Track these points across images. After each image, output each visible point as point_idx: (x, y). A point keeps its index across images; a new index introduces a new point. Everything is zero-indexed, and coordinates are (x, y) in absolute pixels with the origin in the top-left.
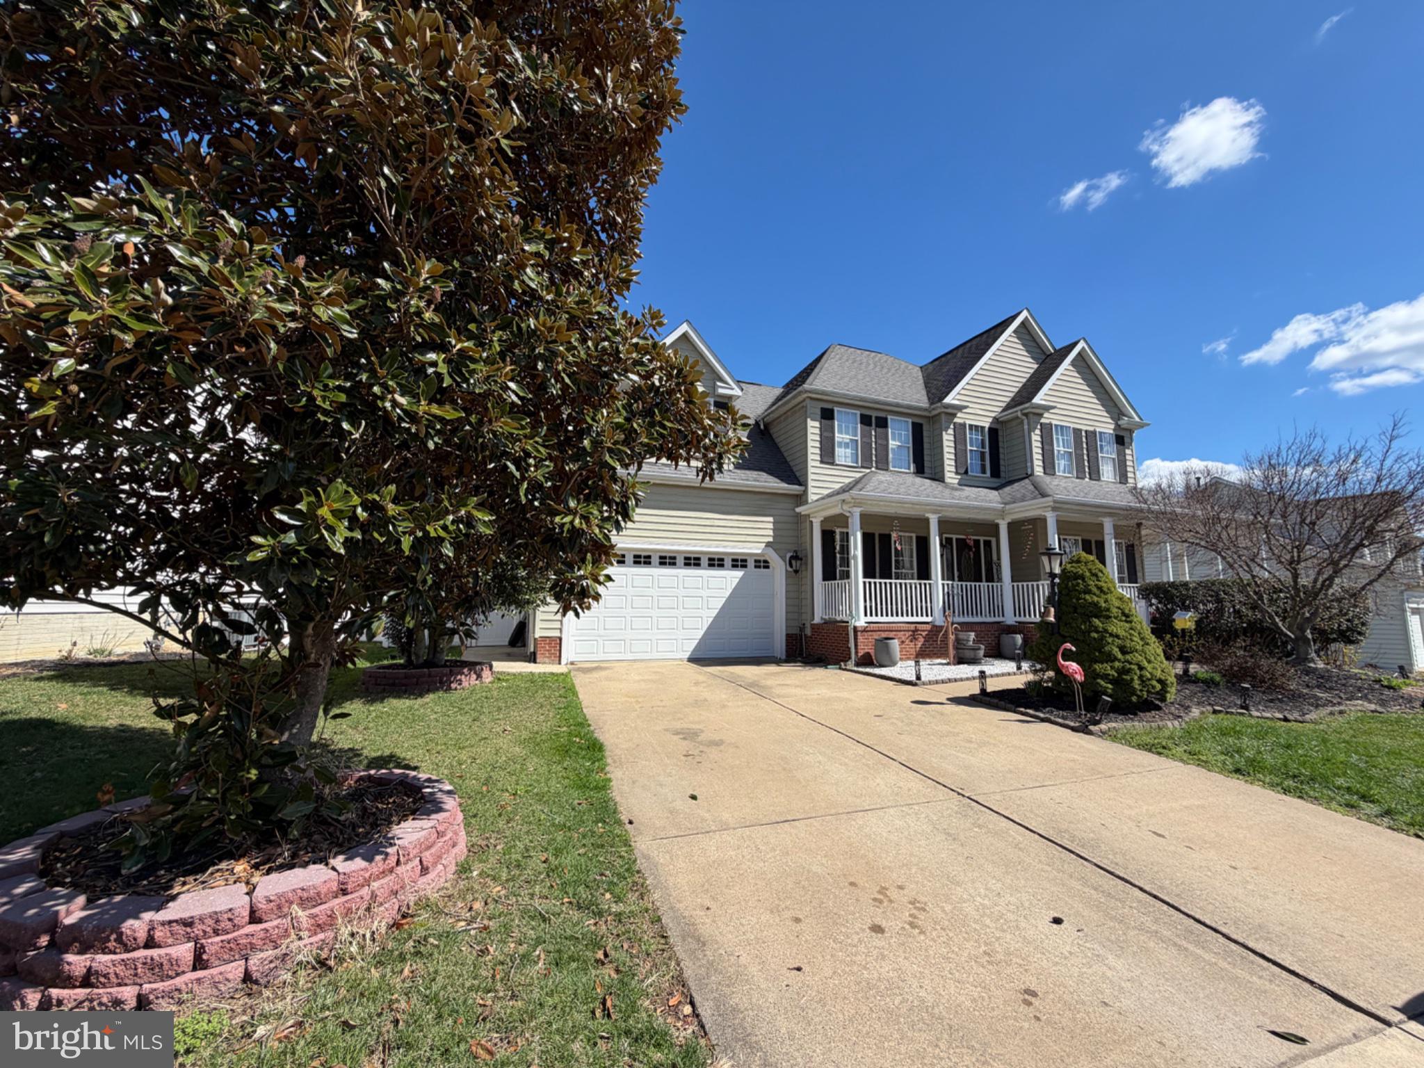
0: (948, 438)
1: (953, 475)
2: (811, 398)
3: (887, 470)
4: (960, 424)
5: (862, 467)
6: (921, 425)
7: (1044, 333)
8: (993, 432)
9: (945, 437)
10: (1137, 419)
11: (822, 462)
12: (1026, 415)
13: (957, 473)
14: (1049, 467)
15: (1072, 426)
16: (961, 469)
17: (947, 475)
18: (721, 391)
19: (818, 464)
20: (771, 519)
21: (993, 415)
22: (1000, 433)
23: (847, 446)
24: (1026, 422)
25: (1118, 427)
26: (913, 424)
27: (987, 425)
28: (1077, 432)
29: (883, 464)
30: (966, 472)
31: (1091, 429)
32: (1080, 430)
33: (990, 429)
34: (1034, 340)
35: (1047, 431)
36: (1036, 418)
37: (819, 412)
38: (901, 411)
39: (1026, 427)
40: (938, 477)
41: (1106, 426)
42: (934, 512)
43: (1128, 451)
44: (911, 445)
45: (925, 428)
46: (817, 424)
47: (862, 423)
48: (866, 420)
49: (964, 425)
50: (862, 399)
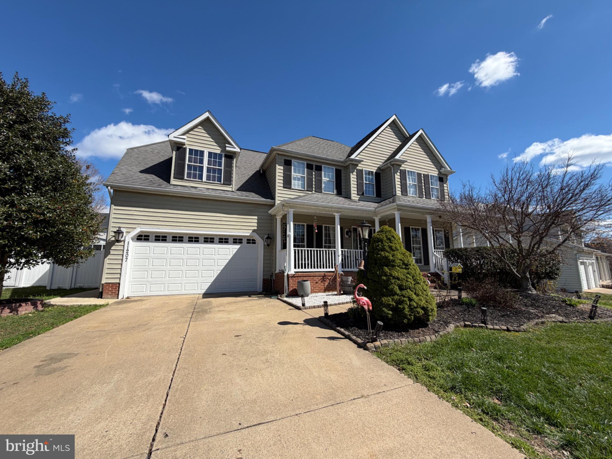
0: (353, 177)
1: (356, 195)
2: (279, 154)
3: (321, 192)
4: (360, 170)
5: (307, 191)
6: (340, 171)
7: (404, 127)
8: (378, 175)
9: (352, 176)
10: (449, 169)
11: (284, 187)
12: (393, 165)
13: (358, 194)
14: (404, 191)
15: (417, 171)
16: (361, 193)
17: (353, 195)
18: (227, 149)
19: (282, 188)
20: (256, 217)
21: (378, 166)
22: (381, 175)
23: (299, 180)
24: (392, 169)
25: (440, 173)
26: (336, 169)
27: (374, 171)
28: (419, 175)
29: (319, 189)
30: (363, 194)
31: (427, 173)
32: (421, 174)
34: (400, 131)
35: (403, 174)
36: (397, 166)
37: (283, 161)
38: (330, 163)
39: (393, 171)
40: (348, 196)
41: (434, 172)
42: (337, 212)
43: (445, 185)
44: (334, 180)
45: (342, 172)
46: (282, 168)
47: (307, 168)
48: (310, 167)
49: (362, 171)
50: (307, 155)
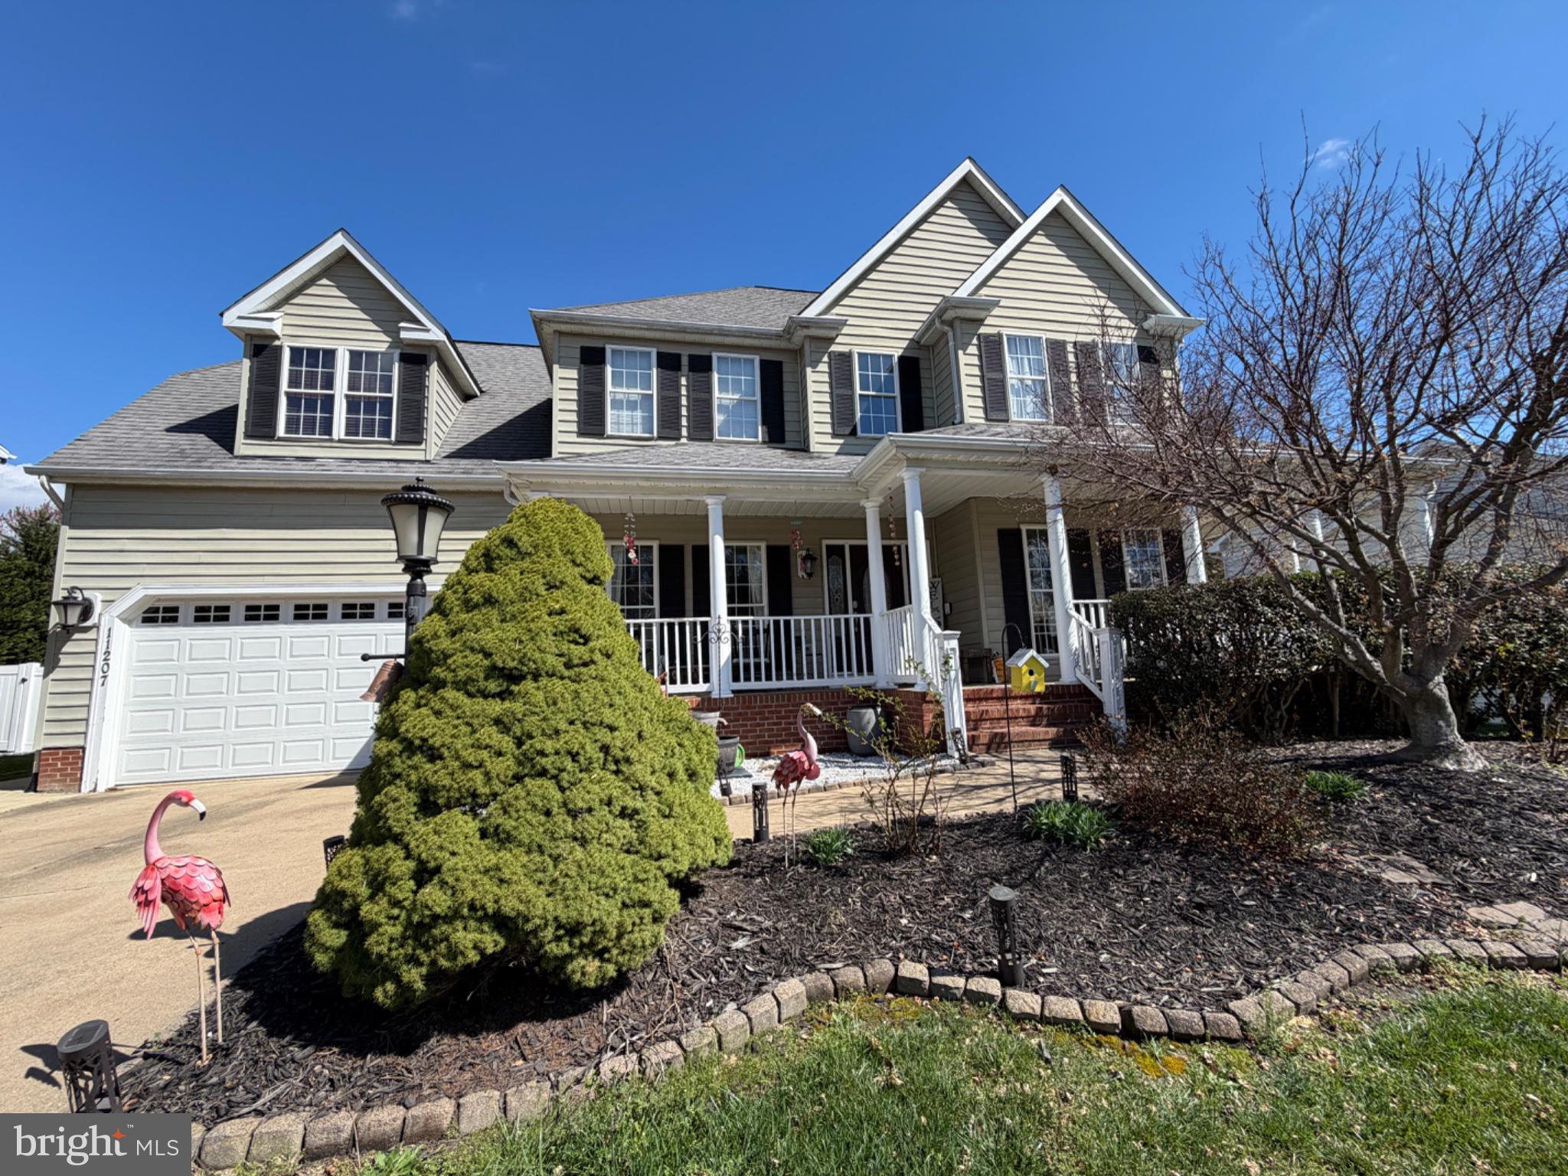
0: (817, 382)
1: (828, 439)
2: (561, 333)
3: (710, 439)
4: (841, 354)
5: (660, 438)
6: (778, 365)
7: (1005, 195)
8: (910, 366)
9: (810, 375)
10: (1178, 314)
11: (580, 434)
12: (950, 324)
13: (835, 435)
14: (996, 409)
15: (1044, 336)
16: (843, 423)
17: (814, 439)
19: (574, 438)
21: (910, 335)
22: (923, 364)
23: (632, 406)
24: (950, 334)
25: (1143, 332)
26: (763, 363)
27: (897, 354)
28: (1057, 348)
29: (702, 430)
30: (854, 433)
31: (1088, 339)
32: (1063, 344)
33: (901, 358)
35: (992, 352)
36: (966, 327)
37: (577, 354)
38: (738, 344)
39: (951, 343)
42: (712, 492)
43: (1167, 373)
44: (758, 397)
45: (786, 368)
46: (574, 374)
47: (659, 366)
48: (668, 363)
49: (846, 357)
